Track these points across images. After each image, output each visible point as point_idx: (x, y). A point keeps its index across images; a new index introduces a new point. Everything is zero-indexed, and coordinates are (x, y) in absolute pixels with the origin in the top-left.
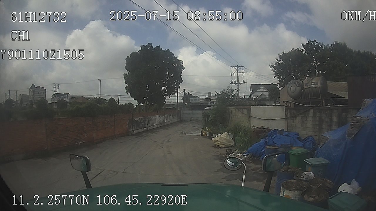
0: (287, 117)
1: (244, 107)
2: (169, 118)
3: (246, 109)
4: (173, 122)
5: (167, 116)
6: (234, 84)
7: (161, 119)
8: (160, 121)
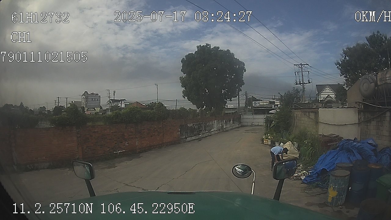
0: (360, 122)
1: (311, 110)
2: (229, 124)
3: (314, 112)
4: (233, 128)
5: (227, 122)
6: (299, 84)
7: (219, 125)
8: (219, 127)
